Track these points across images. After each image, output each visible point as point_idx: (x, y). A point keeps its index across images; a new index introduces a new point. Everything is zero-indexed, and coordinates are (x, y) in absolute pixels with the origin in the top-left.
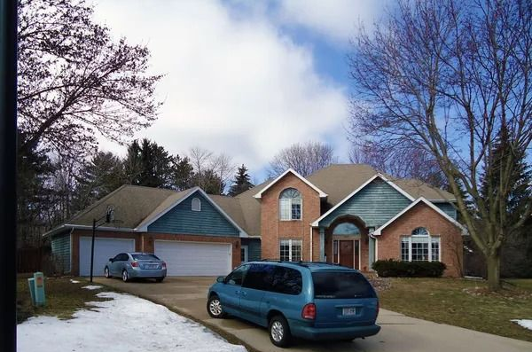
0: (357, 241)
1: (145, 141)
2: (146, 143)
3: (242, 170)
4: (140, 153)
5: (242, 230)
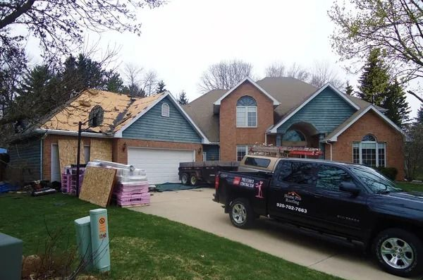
2: (81, 57)
3: (162, 86)
4: (76, 67)
5: (204, 137)
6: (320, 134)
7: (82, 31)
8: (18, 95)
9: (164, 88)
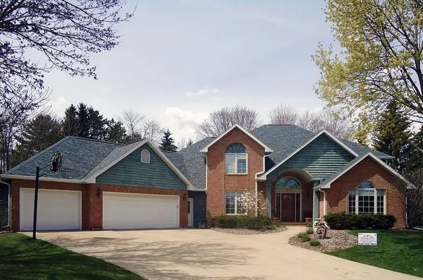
0: (298, 195)
1: (82, 105)
2: (82, 107)
3: (167, 135)
4: (77, 116)
5: (189, 183)
6: (314, 181)
7: (43, 76)
8: (19, 144)
9: (170, 137)
